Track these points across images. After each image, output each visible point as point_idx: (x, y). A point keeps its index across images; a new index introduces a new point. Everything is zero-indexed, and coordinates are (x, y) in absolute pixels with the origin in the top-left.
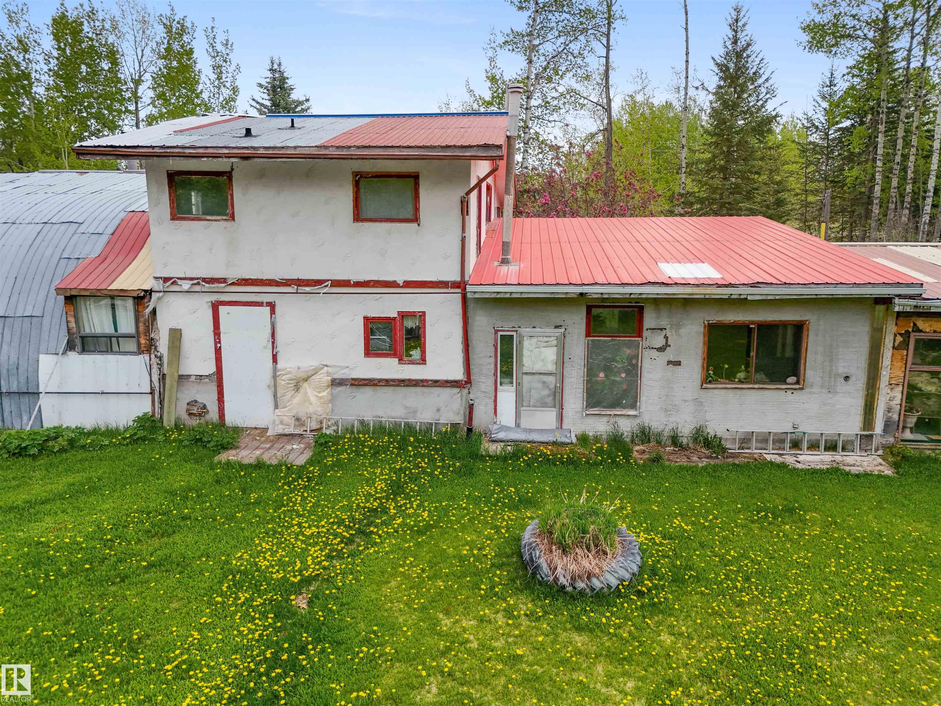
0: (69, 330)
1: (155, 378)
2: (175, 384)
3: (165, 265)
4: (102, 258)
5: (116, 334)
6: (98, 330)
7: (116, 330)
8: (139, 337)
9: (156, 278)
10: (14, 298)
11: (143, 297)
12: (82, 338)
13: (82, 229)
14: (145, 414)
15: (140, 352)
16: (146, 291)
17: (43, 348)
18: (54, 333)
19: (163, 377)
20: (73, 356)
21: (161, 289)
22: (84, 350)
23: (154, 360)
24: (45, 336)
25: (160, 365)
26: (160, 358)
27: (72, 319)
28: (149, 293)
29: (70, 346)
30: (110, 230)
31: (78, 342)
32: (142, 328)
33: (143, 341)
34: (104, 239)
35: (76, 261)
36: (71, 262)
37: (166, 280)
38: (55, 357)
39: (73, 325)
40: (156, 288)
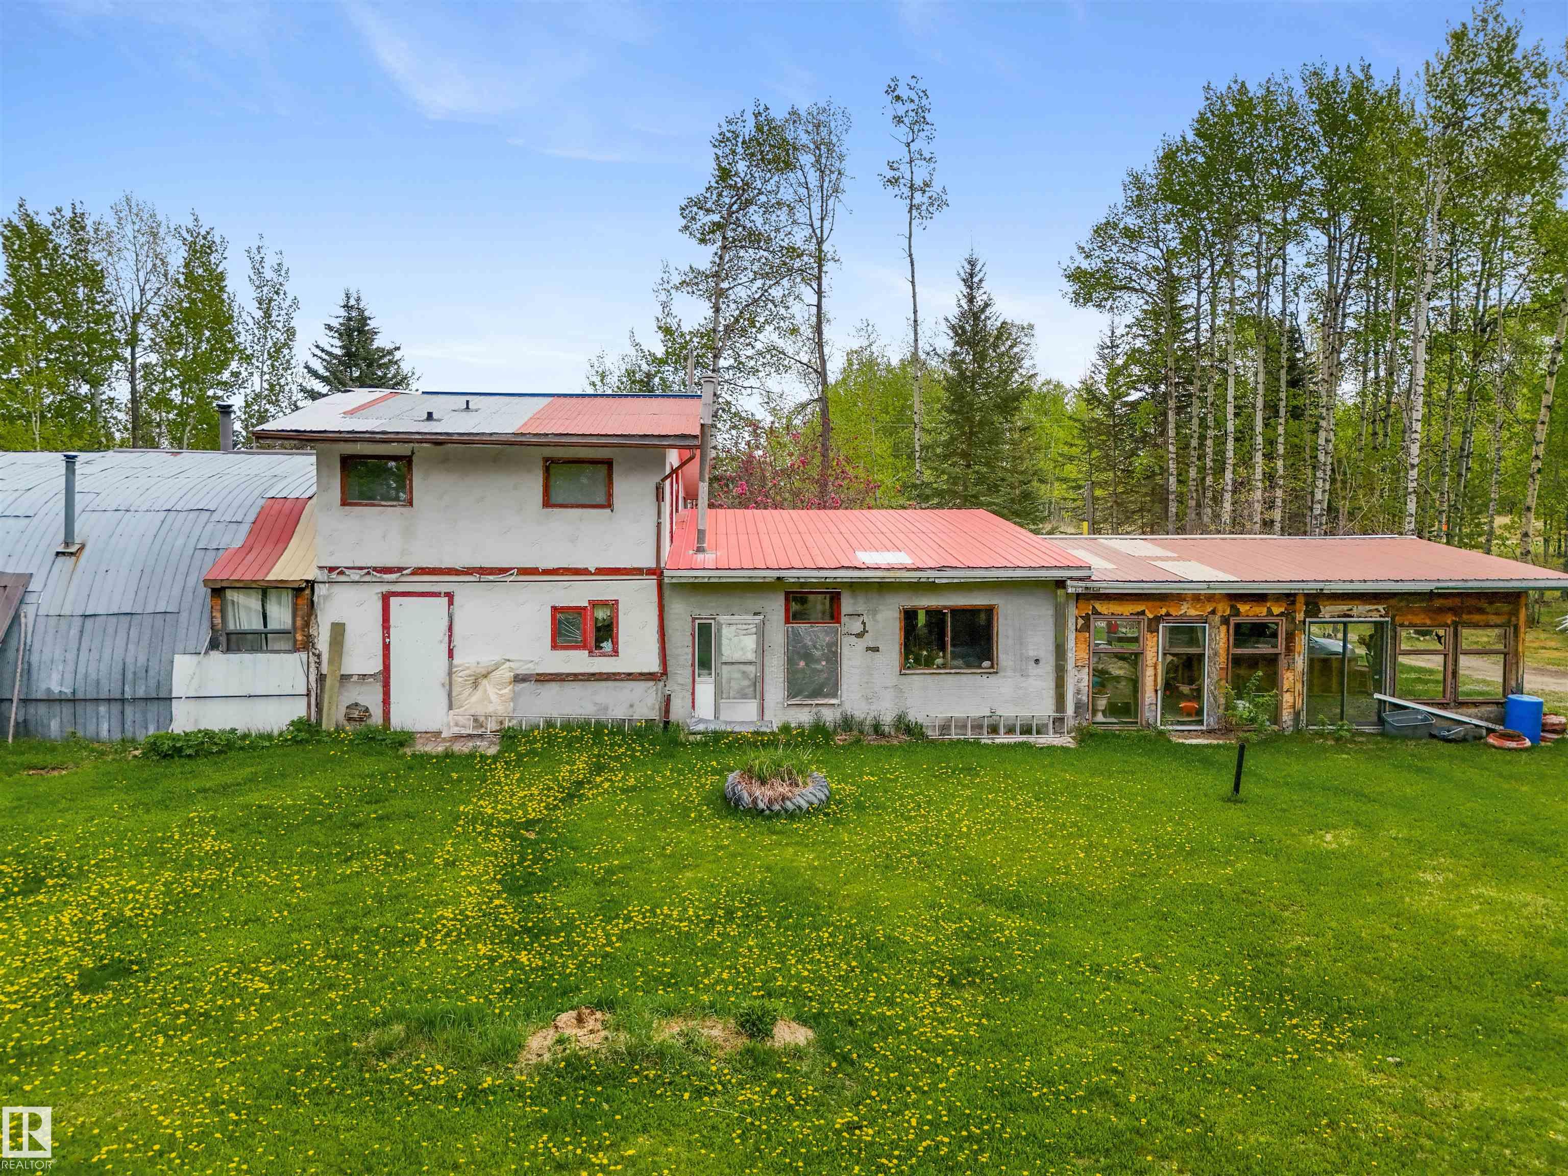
0: (213, 627)
1: (313, 678)
2: (338, 684)
3: (332, 554)
4: (247, 549)
5: (266, 630)
6: (246, 626)
7: (265, 625)
8: (295, 633)
9: (320, 568)
10: (142, 594)
11: (302, 589)
12: (228, 634)
13: (216, 517)
14: (300, 719)
15: (295, 650)
16: (307, 581)
17: (180, 646)
18: (193, 630)
19: (321, 678)
20: (215, 655)
21: (326, 579)
22: (228, 650)
23: (312, 659)
24: (182, 632)
25: (319, 663)
26: (319, 656)
27: (218, 615)
28: (311, 584)
29: (214, 645)
30: (251, 518)
31: (223, 640)
32: (299, 622)
33: (299, 637)
34: (245, 528)
35: (214, 552)
36: (208, 552)
37: (331, 569)
38: (195, 657)
39: (218, 621)
40: (320, 579)
